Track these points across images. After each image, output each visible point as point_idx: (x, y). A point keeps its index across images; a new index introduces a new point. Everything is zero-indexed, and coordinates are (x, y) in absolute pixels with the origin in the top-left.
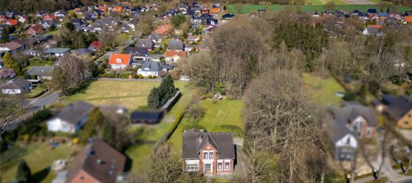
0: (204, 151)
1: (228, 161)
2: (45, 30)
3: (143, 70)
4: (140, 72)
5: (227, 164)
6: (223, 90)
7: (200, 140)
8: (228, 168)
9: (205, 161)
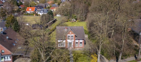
0: (68, 35)
1: (81, 41)
2: (3, 3)
3: (40, 12)
4: (39, 13)
5: (81, 43)
6: (76, 18)
7: (66, 30)
8: (81, 45)
9: (69, 41)
